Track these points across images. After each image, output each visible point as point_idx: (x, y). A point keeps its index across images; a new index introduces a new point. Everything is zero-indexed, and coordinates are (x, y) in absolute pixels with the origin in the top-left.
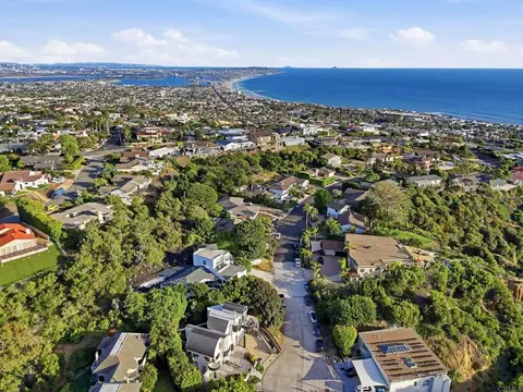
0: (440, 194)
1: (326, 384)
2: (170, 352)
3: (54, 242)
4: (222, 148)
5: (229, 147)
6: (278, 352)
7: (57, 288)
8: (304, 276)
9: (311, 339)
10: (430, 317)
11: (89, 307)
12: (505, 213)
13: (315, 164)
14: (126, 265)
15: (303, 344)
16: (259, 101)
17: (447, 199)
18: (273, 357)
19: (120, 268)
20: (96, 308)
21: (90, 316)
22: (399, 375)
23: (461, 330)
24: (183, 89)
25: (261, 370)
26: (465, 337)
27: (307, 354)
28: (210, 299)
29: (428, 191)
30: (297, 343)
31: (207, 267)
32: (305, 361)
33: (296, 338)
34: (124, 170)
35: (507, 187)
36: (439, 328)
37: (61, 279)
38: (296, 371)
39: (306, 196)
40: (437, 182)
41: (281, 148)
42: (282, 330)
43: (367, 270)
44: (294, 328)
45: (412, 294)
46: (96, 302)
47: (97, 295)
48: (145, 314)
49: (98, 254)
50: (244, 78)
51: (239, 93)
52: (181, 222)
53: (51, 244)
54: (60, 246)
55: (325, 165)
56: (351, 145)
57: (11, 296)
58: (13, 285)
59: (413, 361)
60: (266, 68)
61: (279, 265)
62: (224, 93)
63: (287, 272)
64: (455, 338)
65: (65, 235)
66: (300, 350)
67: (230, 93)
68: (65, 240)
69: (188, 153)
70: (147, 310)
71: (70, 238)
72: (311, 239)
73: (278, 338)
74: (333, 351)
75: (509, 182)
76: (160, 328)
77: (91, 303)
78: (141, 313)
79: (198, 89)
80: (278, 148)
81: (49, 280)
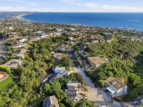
0: (99, 44)
1: (103, 95)
2: (65, 98)
3: (9, 74)
4: (40, 37)
5: (42, 37)
6: (87, 91)
7: (19, 89)
8: (82, 70)
9: (93, 85)
10: (115, 74)
11: (31, 92)
12: (111, 47)
13: (67, 40)
14: (36, 77)
15: (92, 87)
16: (31, 22)
17: (100, 45)
18: (87, 92)
19: (35, 78)
20: (34, 92)
21: (32, 95)
22: (118, 88)
23: (121, 75)
24: (2, 19)
25: (86, 96)
26: (122, 77)
27: (94, 89)
28: (66, 81)
29: (96, 44)
30: (90, 87)
31: (60, 72)
32: (95, 91)
33: (89, 86)
34: (15, 47)
35: (110, 41)
36: (117, 76)
37: (19, 85)
38: (94, 94)
39: (70, 49)
40: (97, 42)
41: (56, 36)
42: (85, 85)
43: (98, 65)
44: (87, 84)
45: (109, 69)
46: (33, 90)
47: (32, 88)
48: (51, 90)
49: (27, 75)
50: (22, 15)
51: (23, 20)
52: (44, 61)
53: (8, 75)
54: (12, 75)
55: (69, 40)
56: (73, 34)
57: (3, 95)
58: (2, 91)
59: (118, 85)
60: (29, 12)
61: (74, 68)
62: (18, 20)
63: (77, 70)
64: (120, 77)
65: (13, 71)
66: (92, 89)
67: (19, 20)
68: (13, 73)
69: (31, 40)
70: (51, 88)
71: (14, 72)
72: (79, 60)
73: (85, 87)
74: (99, 87)
75: (110, 40)
76: (59, 92)
77: (32, 90)
78: (50, 90)
79: (8, 19)
80: (55, 36)
81: (15, 87)
